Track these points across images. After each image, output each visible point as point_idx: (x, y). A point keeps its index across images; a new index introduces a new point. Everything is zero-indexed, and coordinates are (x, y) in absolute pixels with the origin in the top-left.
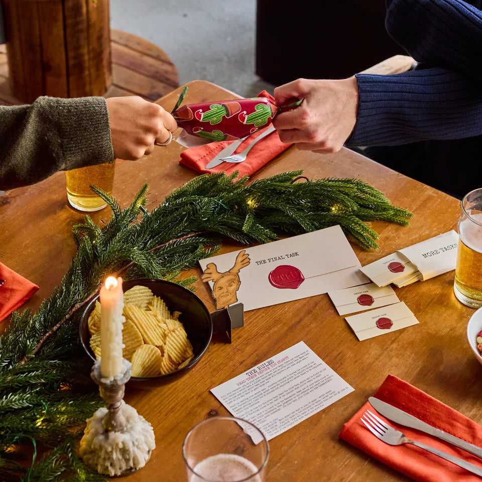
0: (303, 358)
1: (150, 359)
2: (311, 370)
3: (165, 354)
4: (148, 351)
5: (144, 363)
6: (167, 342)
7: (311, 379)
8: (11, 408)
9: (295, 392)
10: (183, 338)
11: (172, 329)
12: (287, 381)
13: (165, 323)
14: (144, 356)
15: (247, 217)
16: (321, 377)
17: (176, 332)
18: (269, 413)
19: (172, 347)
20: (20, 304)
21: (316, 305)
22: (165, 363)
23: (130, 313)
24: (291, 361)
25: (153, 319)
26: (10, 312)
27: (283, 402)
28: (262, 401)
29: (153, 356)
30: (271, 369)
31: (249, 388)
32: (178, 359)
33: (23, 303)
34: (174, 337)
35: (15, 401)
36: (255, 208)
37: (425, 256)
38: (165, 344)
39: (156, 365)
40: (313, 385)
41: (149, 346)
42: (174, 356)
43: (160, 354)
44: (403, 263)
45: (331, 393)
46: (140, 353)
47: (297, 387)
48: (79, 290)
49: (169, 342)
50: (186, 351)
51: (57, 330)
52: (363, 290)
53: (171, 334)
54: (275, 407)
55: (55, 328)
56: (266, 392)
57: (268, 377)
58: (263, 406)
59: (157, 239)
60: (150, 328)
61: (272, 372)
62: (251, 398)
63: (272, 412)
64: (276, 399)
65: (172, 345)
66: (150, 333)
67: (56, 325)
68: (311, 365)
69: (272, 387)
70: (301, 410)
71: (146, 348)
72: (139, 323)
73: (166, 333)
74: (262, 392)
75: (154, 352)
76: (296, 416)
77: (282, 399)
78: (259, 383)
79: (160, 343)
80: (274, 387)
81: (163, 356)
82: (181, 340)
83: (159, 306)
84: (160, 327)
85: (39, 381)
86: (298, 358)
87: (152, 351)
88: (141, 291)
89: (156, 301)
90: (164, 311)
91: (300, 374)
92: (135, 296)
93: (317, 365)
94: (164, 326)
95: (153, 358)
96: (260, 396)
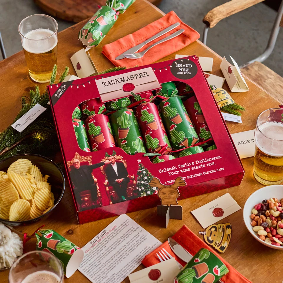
0: (126, 225)
1: (23, 208)
2: (132, 233)
3: (32, 206)
4: (22, 203)
5: (19, 211)
6: (35, 197)
7: (133, 240)
9: (123, 251)
10: (47, 194)
11: (40, 188)
12: (117, 244)
13: (36, 184)
14: (19, 206)
16: (139, 237)
17: (41, 190)
18: (109, 270)
19: (38, 200)
22: (33, 211)
24: (118, 229)
25: (27, 181)
27: (117, 260)
28: (103, 261)
29: (25, 206)
30: (106, 236)
31: (93, 254)
32: (43, 207)
34: (40, 193)
38: (34, 198)
39: (27, 212)
40: (135, 244)
41: (22, 200)
42: (39, 205)
43: (30, 205)
45: (147, 248)
46: (16, 205)
47: (124, 247)
49: (36, 197)
50: (49, 202)
53: (38, 192)
54: (112, 265)
56: (105, 254)
57: (105, 243)
58: (104, 265)
60: (25, 188)
61: (107, 239)
62: (96, 261)
63: (110, 269)
64: (112, 259)
65: (38, 199)
66: (24, 192)
68: (131, 229)
69: (108, 250)
70: (129, 264)
71: (20, 202)
72: (18, 185)
73: (35, 191)
74: (102, 255)
75: (25, 204)
76: (127, 269)
77: (116, 258)
78: (99, 248)
79: (30, 198)
80: (109, 250)
82: (44, 194)
84: (32, 187)
86: (122, 226)
87: (24, 203)
88: (23, 162)
89: (33, 168)
90: (38, 175)
91: (125, 238)
92: (19, 165)
93: (136, 228)
94: (34, 186)
95: (25, 208)
96: (101, 258)
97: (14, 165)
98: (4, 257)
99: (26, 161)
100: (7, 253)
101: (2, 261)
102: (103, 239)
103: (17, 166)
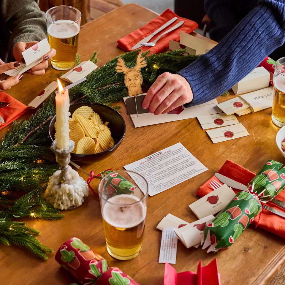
0: (179, 152)
1: (88, 146)
2: (183, 158)
3: (97, 143)
4: (87, 140)
5: (84, 148)
6: (99, 137)
7: (183, 163)
8: (6, 169)
9: (173, 169)
10: (109, 135)
11: (102, 129)
12: (169, 163)
13: (99, 127)
14: (84, 143)
15: (152, 74)
16: (189, 162)
17: (105, 131)
18: (157, 180)
19: (102, 140)
20: (18, 117)
21: (190, 123)
22: (97, 148)
23: (78, 119)
24: (172, 153)
25: (92, 124)
26: (12, 121)
27: (166, 175)
28: (153, 173)
30: (160, 156)
31: (146, 166)
32: (105, 147)
33: (20, 116)
34: (103, 134)
35: (9, 165)
36: (157, 70)
37: (255, 98)
38: (97, 138)
39: (91, 150)
40: (184, 166)
41: (88, 137)
42: (103, 145)
43: (95, 143)
44: (242, 102)
45: (194, 170)
46: (83, 141)
47: (174, 167)
48: (52, 110)
49: (100, 137)
50: (110, 143)
51: (37, 130)
52: (218, 117)
53: (102, 132)
54: (161, 177)
55: (36, 129)
56: (156, 169)
57: (158, 161)
58: (154, 176)
59: (99, 84)
60: (90, 128)
61: (160, 158)
62: (147, 172)
63: (159, 180)
64: (162, 173)
65: (102, 139)
66: (89, 131)
67: (37, 127)
68: (184, 155)
70: (176, 179)
71: (86, 139)
72: (83, 126)
73: (99, 131)
74: (154, 169)
75: (91, 141)
76: (173, 182)
77: (165, 173)
78: (152, 164)
79: (95, 137)
80: (161, 167)
81: (96, 144)
82: (107, 136)
83: (96, 118)
84: (95, 128)
85: (24, 156)
86: (176, 151)
87: (90, 141)
88: (86, 109)
89: (95, 115)
90: (99, 121)
91: (177, 160)
92: (83, 111)
93: (187, 155)
94: (98, 128)
95: (90, 145)
96: (153, 171)
97: (78, 111)
98: (74, 194)
99: (88, 108)
100: (77, 191)
101: (71, 199)
102: (157, 158)
103: (81, 112)
